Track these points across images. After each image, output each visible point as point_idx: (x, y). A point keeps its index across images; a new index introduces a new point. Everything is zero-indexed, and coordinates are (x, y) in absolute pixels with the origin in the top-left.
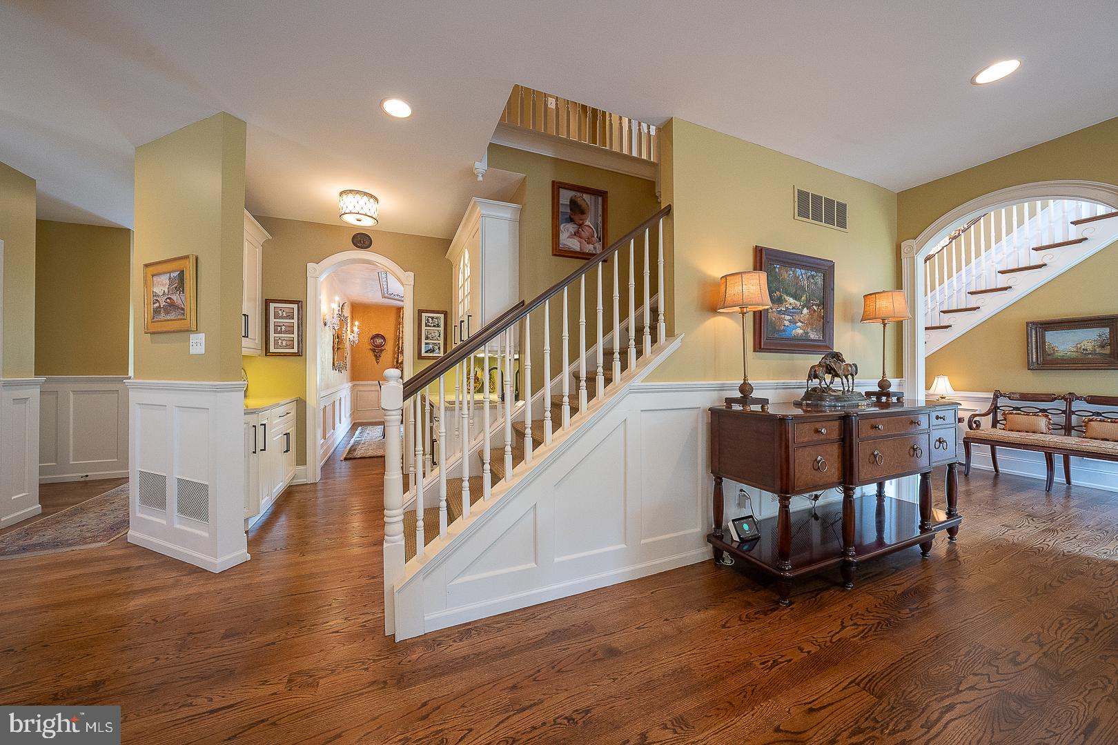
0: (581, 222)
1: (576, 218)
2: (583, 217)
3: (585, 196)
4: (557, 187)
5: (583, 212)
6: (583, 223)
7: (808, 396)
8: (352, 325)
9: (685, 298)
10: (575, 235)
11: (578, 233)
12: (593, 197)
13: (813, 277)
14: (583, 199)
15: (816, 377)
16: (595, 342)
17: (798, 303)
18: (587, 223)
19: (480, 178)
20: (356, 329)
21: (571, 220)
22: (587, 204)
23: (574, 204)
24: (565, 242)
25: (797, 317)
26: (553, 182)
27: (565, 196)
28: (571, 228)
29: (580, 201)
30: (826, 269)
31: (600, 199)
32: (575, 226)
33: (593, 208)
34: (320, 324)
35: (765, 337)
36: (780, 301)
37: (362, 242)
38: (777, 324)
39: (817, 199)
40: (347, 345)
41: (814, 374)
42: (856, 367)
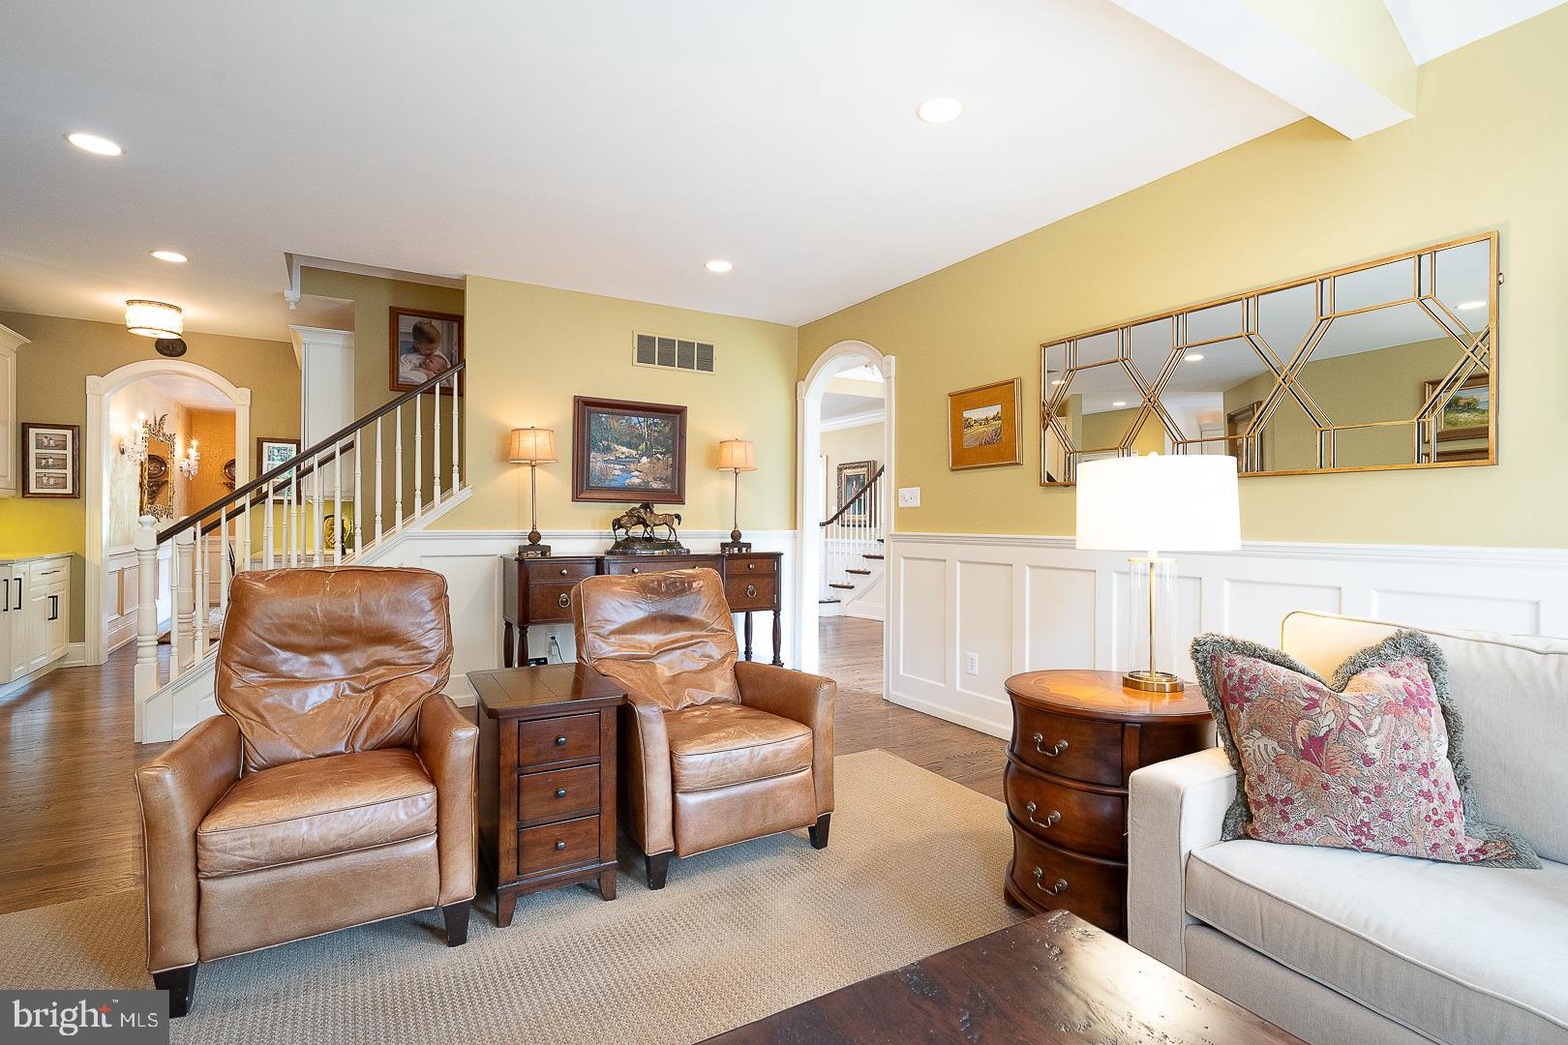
0: (429, 352)
1: (423, 347)
2: (433, 345)
3: (434, 322)
4: (395, 313)
5: (431, 341)
6: (432, 353)
7: (617, 545)
8: (188, 445)
10: (420, 366)
11: (424, 364)
12: (446, 322)
13: (655, 424)
14: (432, 326)
15: (620, 527)
16: (451, 486)
17: (634, 452)
18: (437, 353)
19: (293, 307)
21: (415, 350)
22: (437, 331)
23: (418, 332)
24: (405, 375)
25: (632, 467)
26: (390, 307)
27: (407, 324)
28: (415, 359)
29: (426, 328)
30: (675, 415)
31: (456, 325)
32: (420, 357)
33: (445, 336)
34: (110, 455)
35: (583, 486)
36: (608, 449)
37: (171, 348)
38: (604, 473)
39: (667, 344)
40: (175, 477)
41: (617, 524)
42: (678, 517)
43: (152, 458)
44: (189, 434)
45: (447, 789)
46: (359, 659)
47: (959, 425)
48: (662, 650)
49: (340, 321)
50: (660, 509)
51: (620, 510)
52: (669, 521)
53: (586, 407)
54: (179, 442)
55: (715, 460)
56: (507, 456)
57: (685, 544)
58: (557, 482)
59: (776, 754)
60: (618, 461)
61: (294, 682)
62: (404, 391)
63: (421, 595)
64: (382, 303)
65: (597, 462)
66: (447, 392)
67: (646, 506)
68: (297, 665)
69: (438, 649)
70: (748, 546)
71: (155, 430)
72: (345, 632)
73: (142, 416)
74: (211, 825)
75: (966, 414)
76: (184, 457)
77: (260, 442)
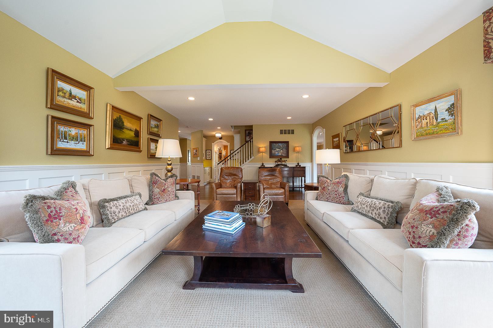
4: (246, 130)
5: (250, 134)
7: (276, 165)
8: (224, 151)
9: (255, 150)
17: (280, 150)
18: (250, 136)
19: (233, 132)
20: (225, 152)
21: (248, 136)
24: (247, 140)
25: (279, 152)
27: (247, 132)
28: (248, 137)
29: (250, 132)
30: (287, 143)
34: (214, 153)
35: (272, 156)
36: (275, 150)
37: (221, 138)
38: (275, 153)
39: (285, 131)
40: (223, 156)
41: (276, 162)
42: (286, 160)
43: (220, 153)
44: (224, 150)
45: (237, 190)
46: (233, 177)
47: (333, 142)
48: (270, 179)
49: (239, 132)
50: (283, 159)
51: (276, 159)
52: (285, 161)
53: (271, 143)
54: (223, 151)
55: (294, 150)
56: (259, 152)
57: (288, 165)
58: (266, 155)
59: (278, 192)
60: (277, 151)
61: (226, 179)
62: (247, 142)
63: (240, 170)
64: (244, 129)
65: (273, 152)
66: (251, 142)
67: (281, 159)
68: (227, 177)
69: (241, 177)
70: (300, 165)
71: (220, 150)
72: (231, 174)
73: (218, 148)
74: (217, 190)
75: (334, 140)
76: (224, 153)
77: (231, 150)
